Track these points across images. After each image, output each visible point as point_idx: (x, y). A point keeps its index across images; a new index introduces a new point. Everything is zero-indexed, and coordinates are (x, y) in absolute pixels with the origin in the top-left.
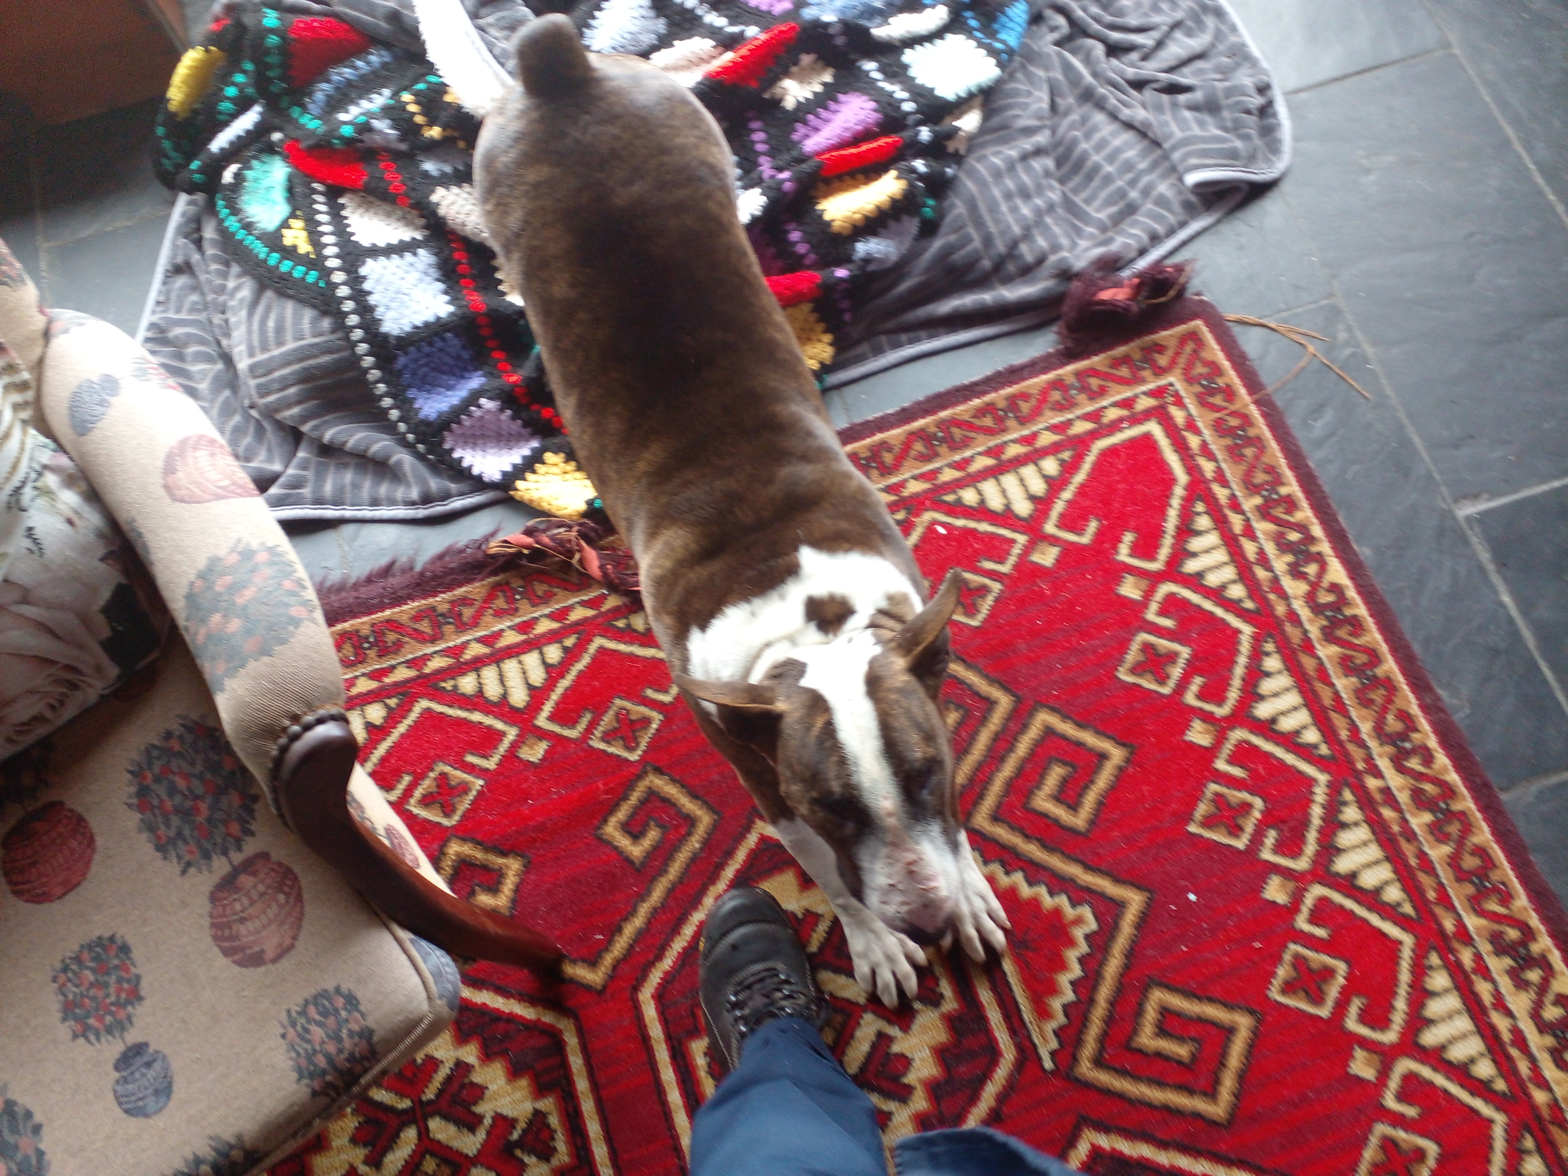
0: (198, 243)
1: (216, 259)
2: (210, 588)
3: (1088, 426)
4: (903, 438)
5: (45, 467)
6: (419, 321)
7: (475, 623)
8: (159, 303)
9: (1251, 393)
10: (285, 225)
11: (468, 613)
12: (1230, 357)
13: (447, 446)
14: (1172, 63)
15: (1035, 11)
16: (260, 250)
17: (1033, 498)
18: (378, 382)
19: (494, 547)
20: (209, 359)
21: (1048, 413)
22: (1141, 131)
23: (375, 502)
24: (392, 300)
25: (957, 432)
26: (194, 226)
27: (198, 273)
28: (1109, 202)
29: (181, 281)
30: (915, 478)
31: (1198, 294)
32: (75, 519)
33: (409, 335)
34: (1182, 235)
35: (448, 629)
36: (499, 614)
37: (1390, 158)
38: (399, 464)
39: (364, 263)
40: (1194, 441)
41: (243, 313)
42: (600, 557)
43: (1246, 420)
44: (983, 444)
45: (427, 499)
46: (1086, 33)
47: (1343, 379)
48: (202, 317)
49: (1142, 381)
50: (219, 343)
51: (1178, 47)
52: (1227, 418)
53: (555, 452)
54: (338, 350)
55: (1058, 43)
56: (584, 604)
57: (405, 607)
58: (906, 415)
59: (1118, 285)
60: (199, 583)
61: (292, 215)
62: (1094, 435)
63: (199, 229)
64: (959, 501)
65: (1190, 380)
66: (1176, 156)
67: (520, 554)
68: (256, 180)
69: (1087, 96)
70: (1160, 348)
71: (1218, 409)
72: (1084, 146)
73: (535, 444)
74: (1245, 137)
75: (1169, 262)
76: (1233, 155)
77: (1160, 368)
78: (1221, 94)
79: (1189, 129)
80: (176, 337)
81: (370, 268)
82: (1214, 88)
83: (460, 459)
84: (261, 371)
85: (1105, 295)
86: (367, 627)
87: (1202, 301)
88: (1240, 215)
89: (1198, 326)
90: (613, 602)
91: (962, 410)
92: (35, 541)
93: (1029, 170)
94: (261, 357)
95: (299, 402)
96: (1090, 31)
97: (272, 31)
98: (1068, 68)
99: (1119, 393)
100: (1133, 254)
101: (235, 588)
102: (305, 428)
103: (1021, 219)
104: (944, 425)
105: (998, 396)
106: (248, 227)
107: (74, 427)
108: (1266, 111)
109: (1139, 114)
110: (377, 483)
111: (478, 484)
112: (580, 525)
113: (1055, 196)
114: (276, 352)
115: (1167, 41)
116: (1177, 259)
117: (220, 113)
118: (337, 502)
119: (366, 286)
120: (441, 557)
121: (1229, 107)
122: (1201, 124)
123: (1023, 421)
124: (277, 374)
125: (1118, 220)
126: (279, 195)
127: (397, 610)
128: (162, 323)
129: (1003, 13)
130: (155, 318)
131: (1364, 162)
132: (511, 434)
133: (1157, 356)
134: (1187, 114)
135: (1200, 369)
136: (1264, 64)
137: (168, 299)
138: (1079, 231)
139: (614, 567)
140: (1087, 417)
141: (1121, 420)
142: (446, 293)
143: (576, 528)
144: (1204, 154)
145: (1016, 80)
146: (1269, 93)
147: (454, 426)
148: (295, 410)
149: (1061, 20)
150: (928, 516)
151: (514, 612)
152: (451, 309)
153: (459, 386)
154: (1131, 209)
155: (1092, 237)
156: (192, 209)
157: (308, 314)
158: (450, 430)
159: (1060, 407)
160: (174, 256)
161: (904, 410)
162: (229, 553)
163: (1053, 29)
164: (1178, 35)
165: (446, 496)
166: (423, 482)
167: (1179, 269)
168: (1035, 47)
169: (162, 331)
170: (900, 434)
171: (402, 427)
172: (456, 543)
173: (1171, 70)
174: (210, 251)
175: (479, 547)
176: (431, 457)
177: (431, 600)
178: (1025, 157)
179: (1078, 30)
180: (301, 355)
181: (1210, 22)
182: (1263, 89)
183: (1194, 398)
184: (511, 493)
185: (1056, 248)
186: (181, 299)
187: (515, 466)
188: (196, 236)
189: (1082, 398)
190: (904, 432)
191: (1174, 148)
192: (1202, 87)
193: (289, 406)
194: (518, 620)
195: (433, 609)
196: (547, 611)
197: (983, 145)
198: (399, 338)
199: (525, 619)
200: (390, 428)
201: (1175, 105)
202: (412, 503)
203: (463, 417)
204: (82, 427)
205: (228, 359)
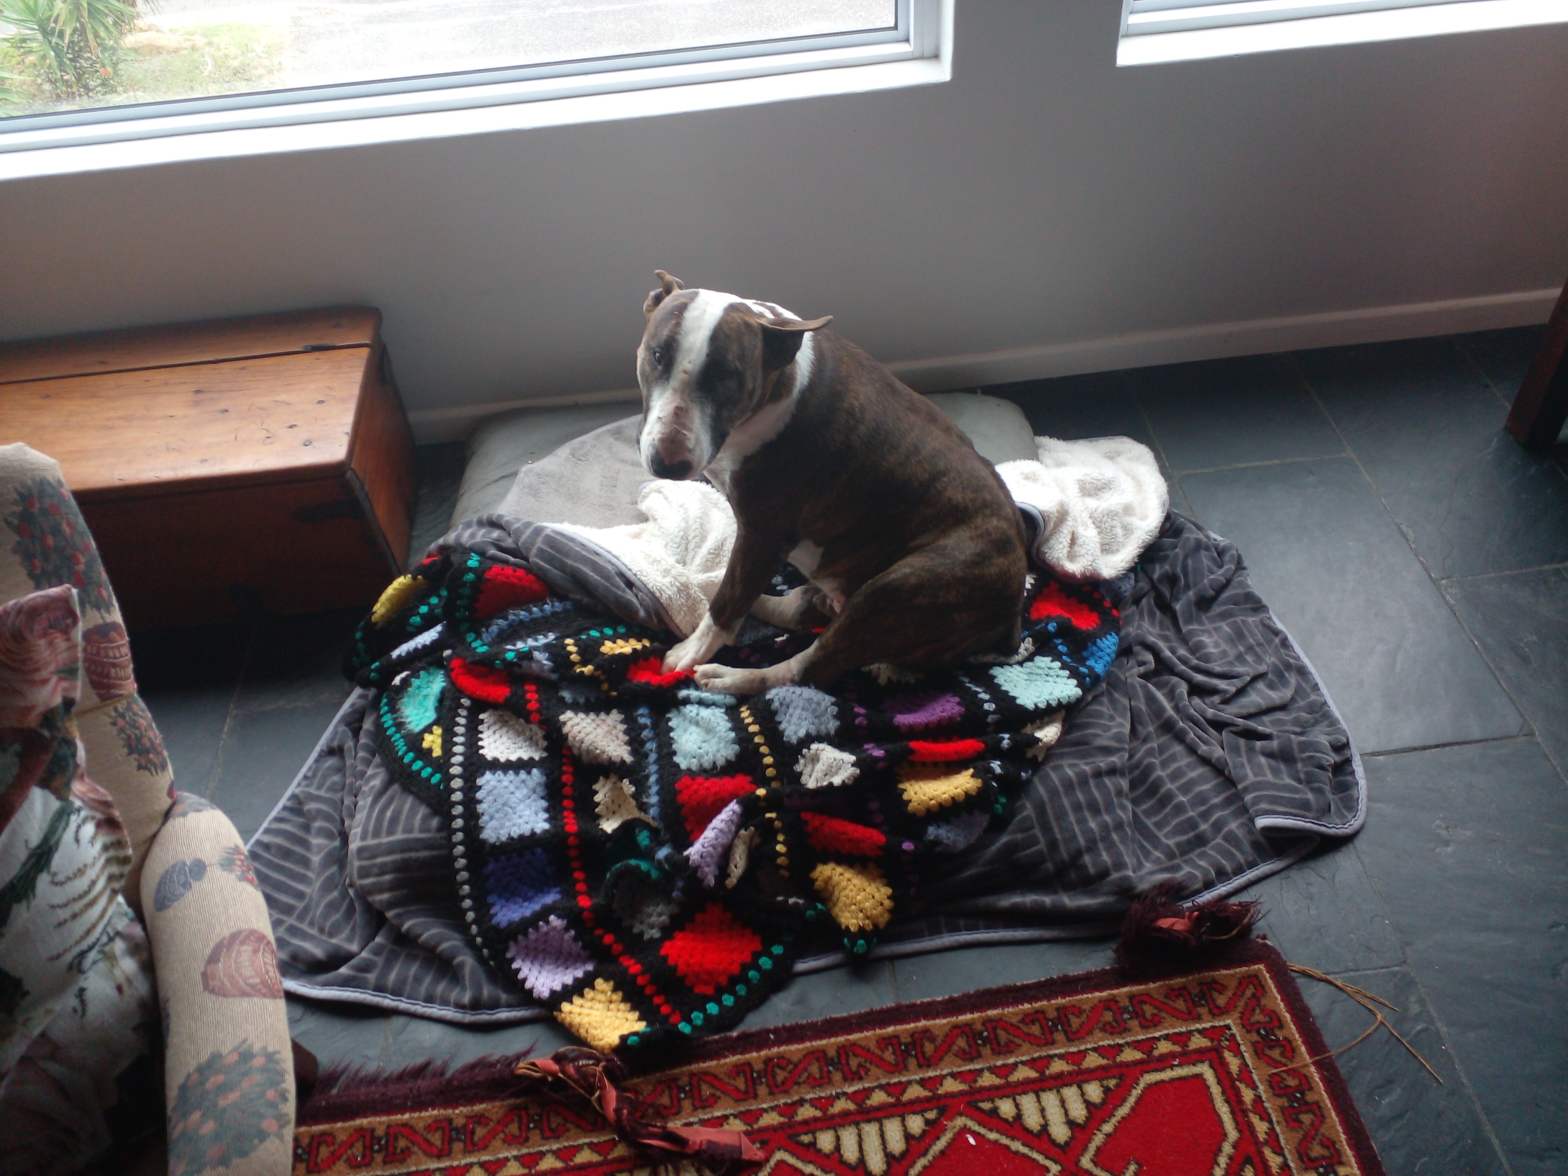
0: (356, 733)
1: (366, 747)
2: (202, 1083)
3: (1138, 1055)
4: (947, 1029)
5: (118, 934)
6: (515, 832)
7: (484, 1146)
8: (305, 777)
9: (1311, 1053)
10: (428, 729)
11: (480, 1132)
12: (1291, 1009)
13: (509, 955)
14: (1252, 710)
15: (1125, 645)
16: (401, 746)
17: (1071, 1123)
18: (464, 883)
19: (522, 1068)
20: (329, 835)
21: (1098, 1034)
22: (1218, 769)
23: (429, 999)
24: (497, 811)
25: (1003, 1035)
26: (357, 716)
27: (346, 758)
28: (1179, 830)
29: (331, 762)
30: (954, 1076)
31: (1264, 937)
32: (125, 988)
33: (503, 844)
34: (1251, 875)
35: (458, 1146)
36: (510, 1141)
37: (1469, 833)
38: (461, 965)
39: (483, 774)
40: (1248, 1095)
41: (370, 799)
42: (619, 1099)
43: (1306, 1083)
44: (1027, 1053)
45: (476, 1005)
46: (1172, 671)
47: (1416, 1057)
48: (337, 797)
49: (1199, 1018)
50: (343, 822)
51: (1257, 698)
52: (1285, 1076)
53: (606, 980)
54: (440, 847)
55: (1144, 676)
56: (592, 1146)
57: (424, 1114)
58: (953, 1006)
59: (1179, 914)
60: (195, 1076)
61: (436, 722)
62: (1144, 1066)
63: (361, 720)
64: (995, 1111)
65: (1247, 1026)
66: (1248, 798)
67: (543, 1079)
68: (419, 687)
69: (1167, 727)
70: (1221, 988)
71: (1275, 1063)
72: (1159, 772)
73: (590, 967)
74: (1319, 791)
75: (1233, 900)
76: (1305, 806)
77: (1219, 1008)
78: (1295, 747)
79: (1264, 775)
80: (309, 811)
81: (488, 780)
82: (1290, 740)
83: (518, 970)
84: (366, 854)
85: (1165, 923)
86: (383, 1127)
87: (1266, 945)
88: (1312, 864)
89: (1259, 969)
90: (620, 1151)
91: (1011, 1012)
92: (83, 1002)
93: (1102, 787)
94: (370, 842)
95: (390, 889)
96: (1176, 670)
97: (471, 569)
98: (1151, 699)
99: (1174, 1027)
100: (1198, 886)
101: (223, 1089)
102: (390, 914)
103: (1087, 831)
104: (991, 1024)
105: (1049, 1005)
106: (399, 725)
107: (156, 901)
108: (1343, 767)
109: (1218, 752)
110: (437, 980)
111: (526, 997)
112: (608, 1061)
113: (1125, 816)
114: (385, 840)
115: (1249, 689)
116: (1244, 897)
117: (410, 625)
118: (397, 992)
119: (479, 795)
120: (472, 1067)
121: (1303, 760)
122: (1276, 772)
123: (1072, 1037)
124: (379, 860)
125: (1186, 849)
126: (431, 703)
127: (416, 1115)
128: (302, 796)
129: (1095, 643)
130: (298, 791)
131: (1443, 833)
132: (570, 954)
133: (1215, 995)
134: (1263, 760)
135: (1258, 1017)
136: (1344, 725)
137: (314, 775)
138: (1147, 854)
139: (629, 1113)
140: (1136, 1045)
141: (1172, 1055)
142: (547, 810)
143: (603, 1064)
144: (1274, 800)
145: (1101, 704)
146: (1347, 753)
147: (520, 937)
148: (385, 896)
149: (1149, 657)
150: (960, 1121)
151: (523, 1141)
152: (547, 826)
153: (536, 899)
154: (1201, 841)
155: (1157, 861)
156: (362, 702)
157: (423, 810)
158: (516, 941)
159: (1112, 1029)
160: (332, 739)
161: (951, 1000)
162: (231, 1052)
163: (1141, 664)
164: (1261, 685)
165: (494, 1005)
166: (478, 987)
167: (1246, 907)
168: (1123, 677)
169: (300, 803)
170: (945, 1025)
171: (474, 929)
172: (491, 1055)
173: (1248, 717)
174: (363, 740)
175: (510, 1064)
176: (492, 963)
177: (450, 1111)
178: (1098, 774)
179: (1163, 667)
180: (405, 846)
181: (1293, 679)
182: (1341, 747)
183: (1249, 1045)
184: (555, 1013)
185: (1120, 865)
186: (325, 777)
187: (565, 986)
188: (357, 725)
189: (1134, 1024)
190: (948, 1023)
191: (1246, 790)
192: (1278, 737)
193: (381, 891)
194: (525, 1151)
195: (450, 1121)
196: (555, 1147)
197: (1062, 756)
198: (493, 846)
199: (532, 1150)
200: (462, 928)
201: (1251, 750)
202: (460, 1006)
203: (530, 930)
204: (162, 903)
205: (345, 837)
